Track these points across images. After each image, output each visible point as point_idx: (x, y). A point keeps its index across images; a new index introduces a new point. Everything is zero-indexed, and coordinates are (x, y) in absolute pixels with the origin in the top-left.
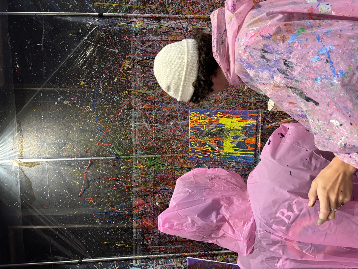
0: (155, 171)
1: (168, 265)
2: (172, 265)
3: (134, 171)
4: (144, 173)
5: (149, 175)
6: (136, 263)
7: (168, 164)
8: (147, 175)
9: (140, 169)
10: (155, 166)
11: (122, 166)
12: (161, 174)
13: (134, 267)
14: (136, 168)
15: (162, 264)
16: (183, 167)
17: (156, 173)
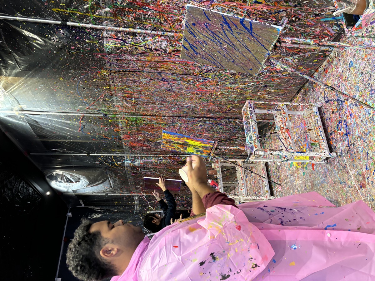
0: (137, 124)
1: (149, 161)
2: (151, 161)
3: (120, 123)
4: (129, 125)
5: (132, 126)
6: (127, 158)
7: (148, 121)
8: (131, 126)
9: (125, 122)
10: (137, 121)
11: (110, 119)
12: (143, 126)
13: (126, 160)
14: (121, 121)
15: (145, 160)
16: (160, 123)
17: (138, 125)
